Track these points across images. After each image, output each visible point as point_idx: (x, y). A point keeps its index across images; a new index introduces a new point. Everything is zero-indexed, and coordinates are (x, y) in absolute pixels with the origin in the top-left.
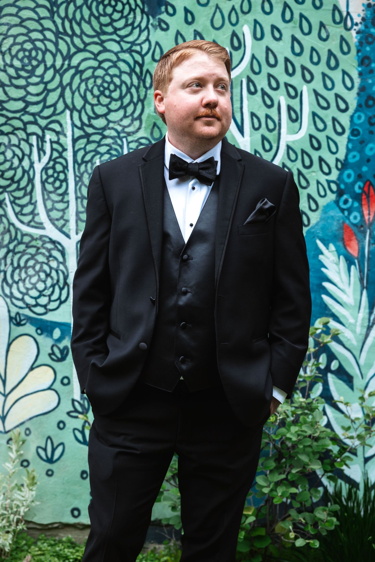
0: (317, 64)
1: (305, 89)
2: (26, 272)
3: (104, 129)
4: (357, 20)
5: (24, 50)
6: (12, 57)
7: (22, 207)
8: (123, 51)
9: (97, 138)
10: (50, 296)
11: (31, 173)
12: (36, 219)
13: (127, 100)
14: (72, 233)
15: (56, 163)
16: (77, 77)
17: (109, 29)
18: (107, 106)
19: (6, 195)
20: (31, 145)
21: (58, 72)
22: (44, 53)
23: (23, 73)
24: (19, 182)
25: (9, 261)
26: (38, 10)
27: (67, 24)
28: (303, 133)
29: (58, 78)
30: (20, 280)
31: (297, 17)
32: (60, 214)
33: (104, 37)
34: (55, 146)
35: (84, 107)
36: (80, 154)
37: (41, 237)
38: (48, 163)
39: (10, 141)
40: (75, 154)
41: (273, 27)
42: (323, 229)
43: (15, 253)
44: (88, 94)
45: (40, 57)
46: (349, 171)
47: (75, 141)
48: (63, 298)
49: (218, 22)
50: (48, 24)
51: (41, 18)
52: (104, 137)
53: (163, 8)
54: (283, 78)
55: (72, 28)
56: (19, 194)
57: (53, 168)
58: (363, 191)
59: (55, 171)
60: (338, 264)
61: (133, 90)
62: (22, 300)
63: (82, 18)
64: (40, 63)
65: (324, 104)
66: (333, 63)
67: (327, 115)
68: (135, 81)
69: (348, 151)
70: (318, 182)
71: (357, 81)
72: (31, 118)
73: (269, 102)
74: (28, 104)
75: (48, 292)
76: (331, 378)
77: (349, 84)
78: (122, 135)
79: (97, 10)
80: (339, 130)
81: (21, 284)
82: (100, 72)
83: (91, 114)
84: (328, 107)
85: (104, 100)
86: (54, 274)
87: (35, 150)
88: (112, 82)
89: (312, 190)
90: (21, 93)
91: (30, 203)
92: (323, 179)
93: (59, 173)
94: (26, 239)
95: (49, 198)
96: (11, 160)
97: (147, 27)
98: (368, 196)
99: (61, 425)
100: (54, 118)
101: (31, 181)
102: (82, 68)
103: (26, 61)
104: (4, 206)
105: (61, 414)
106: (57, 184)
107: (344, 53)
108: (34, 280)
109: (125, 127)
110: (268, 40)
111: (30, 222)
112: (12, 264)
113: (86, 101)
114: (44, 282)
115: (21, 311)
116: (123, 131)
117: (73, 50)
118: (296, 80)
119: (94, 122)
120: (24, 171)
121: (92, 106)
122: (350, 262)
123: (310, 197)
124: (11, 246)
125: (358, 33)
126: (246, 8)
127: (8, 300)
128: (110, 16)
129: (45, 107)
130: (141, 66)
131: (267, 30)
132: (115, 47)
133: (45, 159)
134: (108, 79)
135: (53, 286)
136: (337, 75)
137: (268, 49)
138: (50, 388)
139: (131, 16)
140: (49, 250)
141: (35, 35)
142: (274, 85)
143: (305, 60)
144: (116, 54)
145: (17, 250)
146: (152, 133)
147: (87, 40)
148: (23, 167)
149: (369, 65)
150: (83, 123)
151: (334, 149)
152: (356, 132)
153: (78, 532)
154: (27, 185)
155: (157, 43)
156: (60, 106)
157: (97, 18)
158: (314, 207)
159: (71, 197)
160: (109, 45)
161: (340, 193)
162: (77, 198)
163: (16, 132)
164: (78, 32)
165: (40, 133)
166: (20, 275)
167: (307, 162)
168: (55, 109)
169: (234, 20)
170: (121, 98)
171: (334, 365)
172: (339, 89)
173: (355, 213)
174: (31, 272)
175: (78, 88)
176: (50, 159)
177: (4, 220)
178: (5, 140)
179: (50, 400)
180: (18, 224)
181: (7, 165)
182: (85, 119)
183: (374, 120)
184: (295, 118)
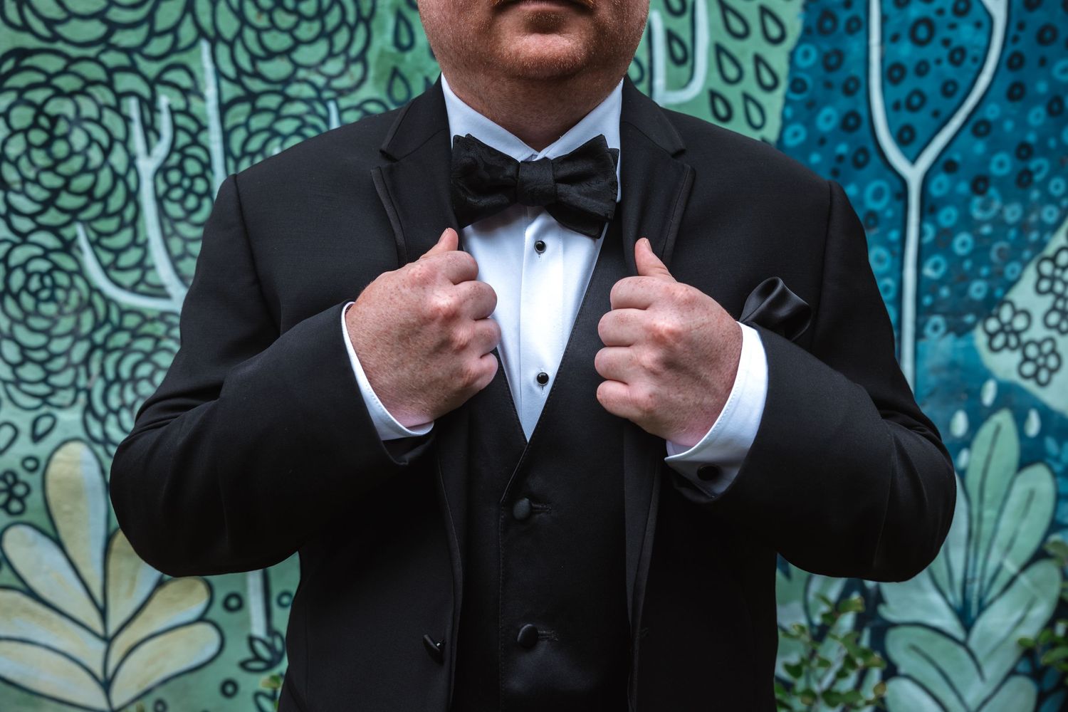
2: (135, 390)
3: (287, 81)
7: (117, 252)
9: (272, 101)
11: (132, 179)
12: (150, 277)
13: (333, 19)
15: (185, 156)
18: (290, 31)
19: (79, 229)
20: (127, 120)
24: (105, 199)
25: (95, 368)
28: (697, 87)
30: (123, 405)
34: (181, 120)
35: (239, 34)
36: (238, 137)
37: (163, 315)
38: (168, 157)
39: (78, 110)
40: (226, 136)
43: (107, 351)
47: (224, 108)
52: (288, 100)
56: (109, 225)
57: (180, 167)
59: (184, 174)
65: (737, 26)
67: (744, 50)
69: (785, 122)
72: (121, 59)
74: (113, 27)
78: (327, 94)
80: (768, 80)
81: (125, 415)
83: (257, 50)
84: (745, 35)
85: (284, 20)
87: (137, 129)
91: (134, 243)
93: (193, 178)
94: (131, 321)
95: (175, 233)
96: (84, 153)
99: (229, 688)
100: (174, 59)
101: (132, 196)
104: (75, 252)
105: (228, 668)
106: (191, 202)
109: (330, 78)
111: (137, 284)
112: (103, 373)
113: (244, 21)
116: (328, 87)
119: (265, 68)
120: (116, 177)
121: (259, 31)
124: (99, 337)
127: (99, 449)
129: (152, 34)
133: (161, 149)
138: (201, 619)
145: (111, 344)
146: (389, 91)
148: (112, 168)
150: (240, 71)
151: (757, 119)
152: (799, 86)
154: (125, 206)
156: (187, 33)
163: (92, 90)
165: (145, 91)
166: (121, 395)
168: (176, 40)
170: (321, 14)
174: (145, 388)
176: (173, 148)
177: (79, 282)
178: (67, 108)
179: (203, 641)
180: (110, 290)
181: (76, 163)
182: (244, 61)
183: (833, 61)
184: (682, 57)
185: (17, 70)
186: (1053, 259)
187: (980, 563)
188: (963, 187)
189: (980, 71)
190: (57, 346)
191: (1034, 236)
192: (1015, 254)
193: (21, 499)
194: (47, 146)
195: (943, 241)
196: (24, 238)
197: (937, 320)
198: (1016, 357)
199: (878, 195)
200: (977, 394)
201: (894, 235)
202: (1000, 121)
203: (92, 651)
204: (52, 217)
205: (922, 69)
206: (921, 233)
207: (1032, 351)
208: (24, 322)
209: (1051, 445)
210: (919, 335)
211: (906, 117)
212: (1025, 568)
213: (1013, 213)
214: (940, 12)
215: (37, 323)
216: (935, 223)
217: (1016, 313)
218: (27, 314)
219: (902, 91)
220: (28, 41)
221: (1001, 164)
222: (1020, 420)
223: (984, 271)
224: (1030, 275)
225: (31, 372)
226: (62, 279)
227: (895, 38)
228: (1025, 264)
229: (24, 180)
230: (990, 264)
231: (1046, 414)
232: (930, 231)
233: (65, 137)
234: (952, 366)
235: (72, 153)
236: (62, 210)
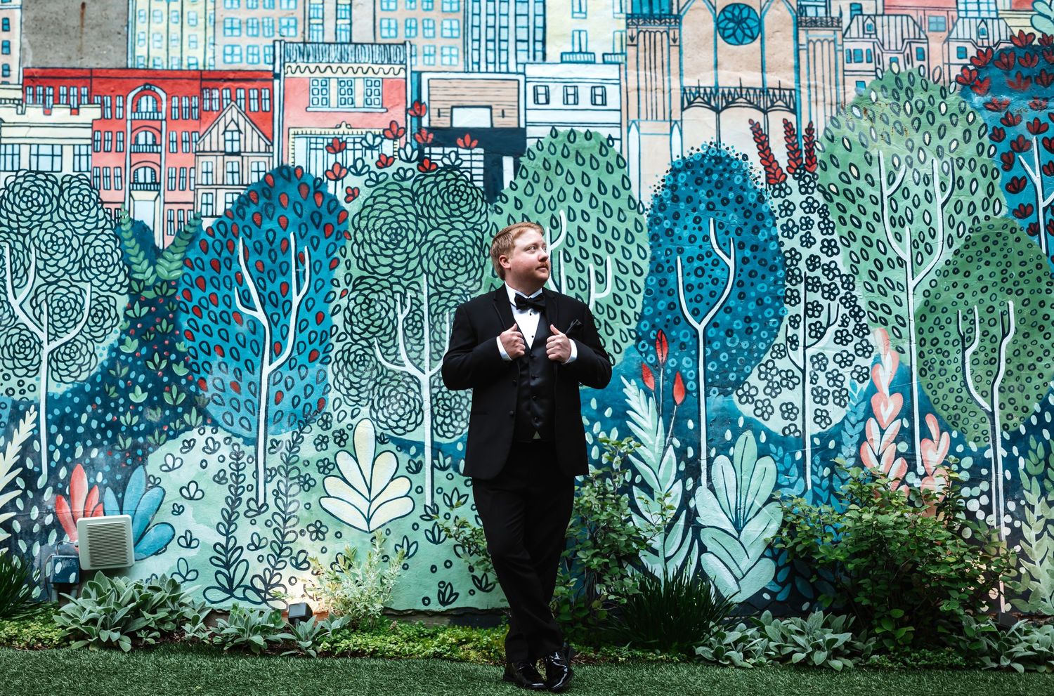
0: (618, 239)
1: (609, 259)
2: (389, 401)
3: (452, 288)
4: (648, 206)
5: (392, 228)
6: (383, 234)
7: (388, 348)
8: (467, 229)
9: (447, 295)
10: (408, 420)
11: (395, 322)
12: (398, 358)
13: (470, 266)
14: (427, 370)
15: (414, 314)
16: (432, 249)
17: (457, 213)
18: (455, 270)
19: (375, 339)
20: (395, 301)
21: (418, 245)
22: (407, 231)
23: (390, 246)
24: (385, 329)
25: (376, 391)
26: (403, 199)
27: (425, 209)
28: (608, 292)
29: (417, 249)
30: (385, 407)
31: (601, 204)
32: (417, 354)
33: (452, 219)
34: (414, 301)
35: (437, 271)
36: (434, 307)
37: (402, 372)
38: (408, 315)
39: (379, 297)
40: (430, 307)
41: (583, 212)
42: (626, 367)
43: (381, 386)
44: (441, 261)
45: (404, 234)
46: (645, 322)
47: (429, 297)
48: (418, 422)
49: (540, 208)
50: (410, 209)
51: (405, 205)
52: (453, 294)
53: (498, 198)
54: (592, 250)
55: (428, 212)
56: (386, 338)
57: (413, 318)
58: (657, 338)
59: (414, 320)
60: (638, 396)
61: (475, 259)
62: (386, 422)
63: (437, 205)
64: (403, 238)
65: (625, 270)
66: (630, 239)
67: (627, 279)
68: (477, 252)
69: (644, 306)
70: (621, 331)
71: (649, 253)
72: (396, 280)
73: (581, 268)
74: (394, 269)
75: (406, 417)
76: (636, 490)
77: (643, 255)
78: (467, 293)
79: (448, 198)
80: (636, 290)
81: (385, 410)
82: (450, 245)
83: (443, 277)
84: (627, 272)
85: (453, 266)
86: (411, 402)
87: (398, 304)
88: (459, 252)
89: (616, 336)
90: (389, 261)
92: (625, 328)
93: (417, 322)
94: (390, 374)
95: (409, 342)
96: (380, 312)
97: (486, 212)
98: (661, 342)
99: (415, 527)
100: (414, 280)
101: (395, 328)
102: (435, 242)
103: (393, 236)
104: (373, 348)
105: (415, 518)
106: (415, 331)
107: (638, 231)
108: (396, 407)
109: (468, 287)
110: (579, 221)
111: (393, 360)
112: (378, 393)
113: (439, 267)
114: (404, 408)
115: (385, 432)
116: (467, 290)
117: (429, 228)
118: (602, 252)
119: (444, 283)
120: (390, 321)
121: (444, 270)
122: (648, 394)
123: (614, 342)
125: (648, 216)
126: (561, 197)
127: (375, 423)
128: (458, 203)
129: (407, 271)
130: (482, 241)
131: (578, 214)
132: (462, 227)
133: (406, 311)
134: (456, 250)
135: (411, 412)
136: (633, 248)
137: (579, 228)
138: (406, 496)
139: (474, 203)
140: (408, 383)
141: (400, 218)
142: (584, 255)
143: (608, 236)
144: (462, 231)
145: (382, 383)
147: (440, 221)
148: (389, 318)
149: (658, 240)
150: (436, 284)
151: (633, 305)
152: (649, 292)
153: (427, 619)
154: (392, 332)
155: (494, 224)
156: (419, 271)
157: (448, 205)
158: (618, 350)
159: (426, 341)
160: (457, 225)
161: (638, 339)
162: (430, 342)
163: (385, 291)
164: (433, 215)
165: (403, 291)
166: (384, 403)
167: (612, 315)
168: (415, 273)
169: (552, 206)
170: (466, 264)
171: (638, 479)
172: (635, 258)
173: (651, 355)
174: (393, 400)
175: (433, 257)
176: (410, 311)
177: (373, 359)
178: (375, 296)
179: (406, 505)
180: (384, 362)
181: (377, 316)
182: (438, 281)
183: (663, 283)
184: (601, 280)
185: (360, 283)
186: (766, 365)
187: (743, 501)
188: (722, 334)
189: (726, 287)
190: (363, 382)
191: (756, 355)
192: (747, 362)
193: (345, 441)
194: (367, 310)
195: (715, 355)
196: (356, 342)
197: (714, 389)
198: (753, 407)
199: (685, 335)
200: (736, 422)
201: (693, 352)
202: (736, 307)
203: (364, 505)
204: (366, 335)
205: (700, 286)
206: (705, 352)
207: (760, 405)
208: (353, 373)
209: (772, 447)
210: (707, 395)
211: (695, 305)
212: (765, 505)
213: (745, 345)
214: (707, 265)
215: (357, 373)
216: (711, 348)
217: (750, 388)
218: (354, 370)
219: (693, 295)
220: (366, 274)
221: (738, 325)
222: (757, 435)
223: (735, 369)
224: (756, 371)
225: (353, 392)
226: (367, 357)
227: (688, 274)
228: (753, 367)
229: (359, 321)
230: (737, 366)
231: (769, 433)
232: (709, 351)
233: (374, 307)
234: (723, 409)
235: (376, 312)
236: (370, 333)
